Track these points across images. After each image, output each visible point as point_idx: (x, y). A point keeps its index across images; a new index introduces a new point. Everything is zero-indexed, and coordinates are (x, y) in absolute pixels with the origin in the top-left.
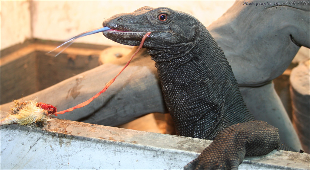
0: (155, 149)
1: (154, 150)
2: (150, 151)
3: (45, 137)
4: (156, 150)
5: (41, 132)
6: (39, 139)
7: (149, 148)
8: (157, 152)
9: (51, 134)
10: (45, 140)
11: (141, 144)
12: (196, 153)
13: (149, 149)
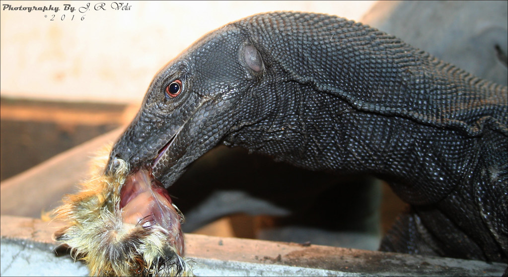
0: (245, 267)
1: (243, 270)
2: (234, 271)
3: (26, 253)
4: (247, 268)
5: (18, 244)
6: (14, 258)
7: (232, 265)
8: (249, 272)
9: (39, 246)
10: (28, 259)
11: (218, 258)
12: (327, 271)
13: (233, 267)
